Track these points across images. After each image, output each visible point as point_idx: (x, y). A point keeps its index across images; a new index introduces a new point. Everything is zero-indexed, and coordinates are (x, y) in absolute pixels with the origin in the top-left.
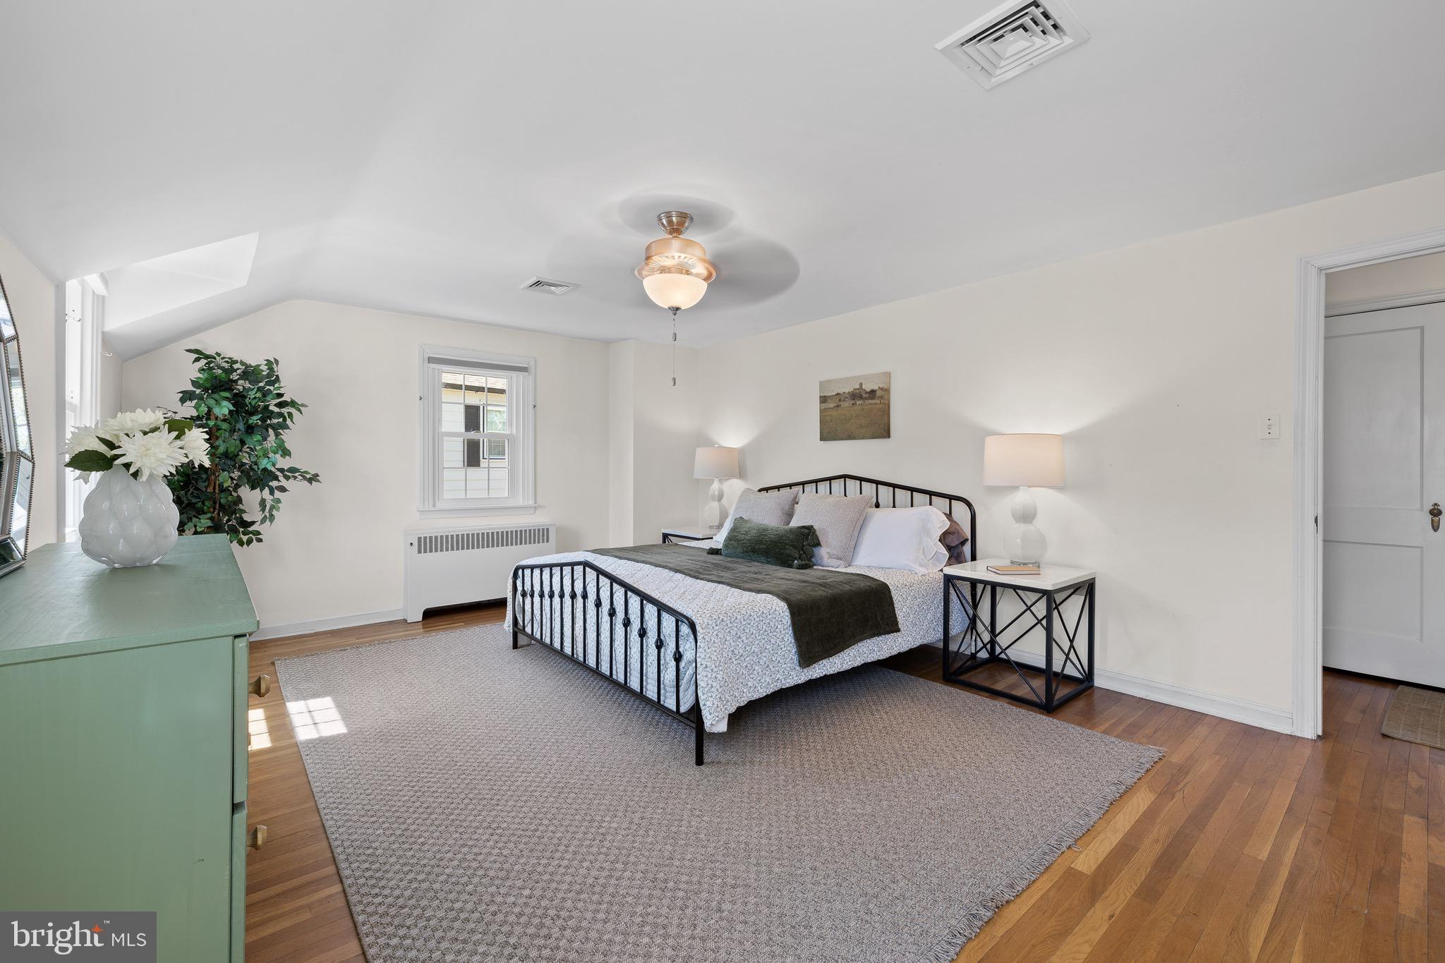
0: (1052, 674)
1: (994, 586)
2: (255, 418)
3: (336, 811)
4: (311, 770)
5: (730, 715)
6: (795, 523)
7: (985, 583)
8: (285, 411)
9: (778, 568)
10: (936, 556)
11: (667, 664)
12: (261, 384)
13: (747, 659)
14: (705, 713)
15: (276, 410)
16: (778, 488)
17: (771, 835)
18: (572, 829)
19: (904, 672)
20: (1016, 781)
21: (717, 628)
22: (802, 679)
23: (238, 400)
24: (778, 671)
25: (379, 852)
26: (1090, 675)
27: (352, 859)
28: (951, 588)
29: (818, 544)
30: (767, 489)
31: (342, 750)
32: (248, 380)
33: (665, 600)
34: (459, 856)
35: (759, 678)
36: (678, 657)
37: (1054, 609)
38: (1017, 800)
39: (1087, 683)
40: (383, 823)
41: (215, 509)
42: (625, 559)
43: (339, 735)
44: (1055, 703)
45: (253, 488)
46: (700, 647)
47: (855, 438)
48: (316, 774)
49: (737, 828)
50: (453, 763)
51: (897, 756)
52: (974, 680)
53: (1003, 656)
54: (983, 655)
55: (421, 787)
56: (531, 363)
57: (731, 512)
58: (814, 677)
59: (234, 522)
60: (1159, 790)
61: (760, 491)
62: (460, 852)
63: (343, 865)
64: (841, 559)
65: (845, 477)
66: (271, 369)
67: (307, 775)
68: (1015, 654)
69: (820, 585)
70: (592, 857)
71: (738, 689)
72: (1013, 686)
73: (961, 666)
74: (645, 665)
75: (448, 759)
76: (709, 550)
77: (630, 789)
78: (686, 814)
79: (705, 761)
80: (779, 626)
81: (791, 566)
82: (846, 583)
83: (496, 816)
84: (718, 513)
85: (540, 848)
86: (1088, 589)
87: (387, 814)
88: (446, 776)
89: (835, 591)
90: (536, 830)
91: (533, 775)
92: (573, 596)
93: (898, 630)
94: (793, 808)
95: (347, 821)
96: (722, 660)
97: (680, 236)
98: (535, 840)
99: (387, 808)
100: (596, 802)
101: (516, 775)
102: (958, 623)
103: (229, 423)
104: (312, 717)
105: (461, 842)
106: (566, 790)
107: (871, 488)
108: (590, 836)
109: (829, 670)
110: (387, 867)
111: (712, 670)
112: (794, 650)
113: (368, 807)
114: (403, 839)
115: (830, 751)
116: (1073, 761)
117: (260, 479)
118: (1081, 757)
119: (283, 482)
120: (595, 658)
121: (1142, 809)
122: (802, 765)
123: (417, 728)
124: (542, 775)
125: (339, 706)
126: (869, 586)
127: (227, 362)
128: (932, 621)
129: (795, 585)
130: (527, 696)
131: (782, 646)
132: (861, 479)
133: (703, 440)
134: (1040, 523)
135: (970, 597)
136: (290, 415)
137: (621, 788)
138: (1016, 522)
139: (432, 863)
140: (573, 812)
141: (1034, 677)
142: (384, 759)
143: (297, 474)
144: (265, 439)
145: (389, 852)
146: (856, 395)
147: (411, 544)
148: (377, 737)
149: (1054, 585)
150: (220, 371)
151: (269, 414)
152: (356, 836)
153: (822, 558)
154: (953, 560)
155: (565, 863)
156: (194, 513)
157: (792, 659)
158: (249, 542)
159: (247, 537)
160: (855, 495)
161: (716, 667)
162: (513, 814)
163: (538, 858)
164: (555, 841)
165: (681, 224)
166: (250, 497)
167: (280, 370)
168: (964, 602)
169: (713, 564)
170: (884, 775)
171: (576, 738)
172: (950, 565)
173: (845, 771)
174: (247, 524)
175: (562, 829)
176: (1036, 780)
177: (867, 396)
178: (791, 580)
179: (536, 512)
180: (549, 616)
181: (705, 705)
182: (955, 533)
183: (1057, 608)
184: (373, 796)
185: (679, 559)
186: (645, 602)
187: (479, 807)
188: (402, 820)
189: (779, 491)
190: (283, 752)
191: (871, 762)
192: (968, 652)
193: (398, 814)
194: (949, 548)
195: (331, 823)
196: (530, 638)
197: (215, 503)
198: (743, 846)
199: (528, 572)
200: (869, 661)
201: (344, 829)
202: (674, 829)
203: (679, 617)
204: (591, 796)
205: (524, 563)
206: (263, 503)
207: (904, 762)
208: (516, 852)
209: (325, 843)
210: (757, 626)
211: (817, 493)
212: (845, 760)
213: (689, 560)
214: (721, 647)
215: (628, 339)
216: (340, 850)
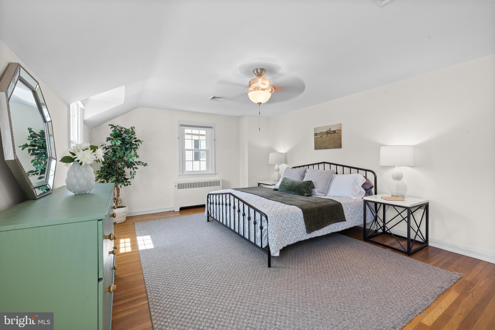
0: (410, 240)
1: (384, 205)
2: (128, 145)
3: (148, 275)
4: (142, 260)
5: (280, 250)
6: (305, 180)
7: (381, 203)
8: (137, 143)
9: (299, 196)
10: (360, 193)
11: (258, 230)
12: (130, 135)
13: (287, 230)
14: (271, 249)
15: (134, 143)
16: (299, 167)
17: (295, 296)
18: (223, 288)
19: (348, 236)
20: (395, 283)
21: (276, 218)
22: (308, 238)
23: (123, 140)
24: (298, 234)
25: (160, 290)
26: (427, 241)
27: (152, 292)
28: (367, 205)
29: (314, 188)
30: (295, 167)
31: (152, 254)
32: (126, 133)
33: (257, 207)
34: (186, 294)
35: (291, 237)
36: (261, 228)
37: (411, 214)
38: (396, 291)
39: (425, 244)
40: (162, 280)
41: (117, 174)
42: (244, 192)
43: (151, 249)
44: (412, 252)
45: (128, 168)
46: (269, 225)
47: (328, 148)
48: (143, 261)
49: (282, 292)
50: (186, 261)
51: (345, 269)
52: (376, 241)
53: (388, 232)
54: (381, 231)
55: (175, 268)
56: (213, 125)
57: (282, 176)
58: (312, 237)
59: (122, 179)
60: (461, 292)
61: (292, 168)
62: (186, 293)
63: (149, 294)
64: (322, 193)
65: (324, 163)
66: (132, 130)
67: (141, 261)
68: (394, 231)
69: (314, 203)
70: (230, 299)
71: (283, 240)
72: (393, 244)
73: (372, 235)
74: (250, 230)
75: (184, 259)
76: (274, 189)
77: (244, 274)
78: (264, 285)
79: (271, 266)
80: (299, 218)
81: (304, 195)
82: (324, 202)
83: (198, 281)
84: (278, 176)
85: (212, 294)
86: (426, 207)
87: (164, 277)
88: (183, 265)
89: (320, 205)
90: (211, 287)
91: (211, 267)
92: (226, 205)
93: (345, 221)
94: (304, 287)
95: (151, 278)
96: (277, 230)
97: (261, 77)
98: (211, 291)
99: (164, 275)
100: (232, 278)
101: (206, 266)
102: (370, 218)
103: (121, 147)
104: (144, 242)
105: (186, 289)
106: (222, 273)
107: (334, 167)
108: (230, 291)
109: (318, 234)
110: (162, 296)
111: (273, 233)
112: (304, 227)
113: (158, 274)
114: (168, 286)
115: (319, 265)
116: (420, 277)
117: (130, 165)
118: (424, 275)
119: (137, 166)
120: (233, 226)
121: (453, 300)
122: (308, 270)
123: (175, 248)
124: (214, 267)
125: (152, 239)
126: (333, 204)
127: (120, 128)
128: (359, 217)
129: (305, 203)
130: (211, 238)
131: (300, 225)
132: (330, 164)
133: (272, 150)
134: (404, 180)
135: (374, 208)
136: (138, 144)
137: (241, 274)
138: (394, 180)
139: (177, 296)
140: (224, 281)
141: (402, 240)
142: (164, 258)
143: (140, 163)
144: (131, 152)
145: (163, 291)
146: (328, 133)
147: (176, 186)
148: (162, 250)
149: (411, 205)
150: (118, 131)
151: (132, 144)
152: (154, 284)
153: (315, 193)
154: (367, 194)
155: (220, 300)
156: (111, 176)
157: (304, 230)
158: (127, 185)
159: (127, 183)
160: (328, 169)
161: (275, 232)
162: (204, 280)
163: (211, 297)
164: (218, 292)
165: (261, 72)
166: (127, 170)
167: (135, 130)
168: (372, 210)
169: (275, 194)
170: (340, 276)
171: (227, 254)
172: (366, 196)
173: (324, 273)
174: (126, 179)
175: (220, 287)
176: (404, 283)
177: (332, 133)
178: (303, 201)
179: (216, 176)
180: (218, 211)
181: (271, 246)
182: (368, 184)
183: (412, 214)
184: (160, 270)
185: (263, 192)
186: (250, 208)
187: (193, 277)
188: (168, 279)
189: (299, 168)
190: (134, 253)
191: (335, 271)
192: (374, 229)
193: (167, 277)
194: (366, 190)
195: (146, 279)
196: (212, 218)
197: (117, 172)
198: (284, 300)
199: (212, 196)
200: (334, 232)
201: (150, 281)
202: (259, 291)
203: (262, 214)
204: (231, 276)
205: (211, 193)
206: (131, 172)
207: (348, 272)
208: (204, 294)
209: (144, 286)
210: (290, 218)
211: (313, 169)
212: (325, 269)
213: (267, 192)
214: (277, 225)
215: (245, 116)
216: (148, 288)
